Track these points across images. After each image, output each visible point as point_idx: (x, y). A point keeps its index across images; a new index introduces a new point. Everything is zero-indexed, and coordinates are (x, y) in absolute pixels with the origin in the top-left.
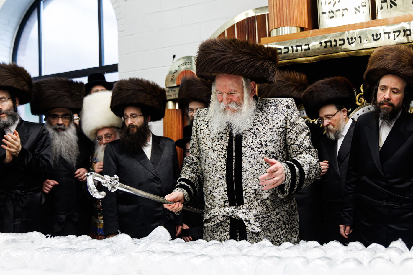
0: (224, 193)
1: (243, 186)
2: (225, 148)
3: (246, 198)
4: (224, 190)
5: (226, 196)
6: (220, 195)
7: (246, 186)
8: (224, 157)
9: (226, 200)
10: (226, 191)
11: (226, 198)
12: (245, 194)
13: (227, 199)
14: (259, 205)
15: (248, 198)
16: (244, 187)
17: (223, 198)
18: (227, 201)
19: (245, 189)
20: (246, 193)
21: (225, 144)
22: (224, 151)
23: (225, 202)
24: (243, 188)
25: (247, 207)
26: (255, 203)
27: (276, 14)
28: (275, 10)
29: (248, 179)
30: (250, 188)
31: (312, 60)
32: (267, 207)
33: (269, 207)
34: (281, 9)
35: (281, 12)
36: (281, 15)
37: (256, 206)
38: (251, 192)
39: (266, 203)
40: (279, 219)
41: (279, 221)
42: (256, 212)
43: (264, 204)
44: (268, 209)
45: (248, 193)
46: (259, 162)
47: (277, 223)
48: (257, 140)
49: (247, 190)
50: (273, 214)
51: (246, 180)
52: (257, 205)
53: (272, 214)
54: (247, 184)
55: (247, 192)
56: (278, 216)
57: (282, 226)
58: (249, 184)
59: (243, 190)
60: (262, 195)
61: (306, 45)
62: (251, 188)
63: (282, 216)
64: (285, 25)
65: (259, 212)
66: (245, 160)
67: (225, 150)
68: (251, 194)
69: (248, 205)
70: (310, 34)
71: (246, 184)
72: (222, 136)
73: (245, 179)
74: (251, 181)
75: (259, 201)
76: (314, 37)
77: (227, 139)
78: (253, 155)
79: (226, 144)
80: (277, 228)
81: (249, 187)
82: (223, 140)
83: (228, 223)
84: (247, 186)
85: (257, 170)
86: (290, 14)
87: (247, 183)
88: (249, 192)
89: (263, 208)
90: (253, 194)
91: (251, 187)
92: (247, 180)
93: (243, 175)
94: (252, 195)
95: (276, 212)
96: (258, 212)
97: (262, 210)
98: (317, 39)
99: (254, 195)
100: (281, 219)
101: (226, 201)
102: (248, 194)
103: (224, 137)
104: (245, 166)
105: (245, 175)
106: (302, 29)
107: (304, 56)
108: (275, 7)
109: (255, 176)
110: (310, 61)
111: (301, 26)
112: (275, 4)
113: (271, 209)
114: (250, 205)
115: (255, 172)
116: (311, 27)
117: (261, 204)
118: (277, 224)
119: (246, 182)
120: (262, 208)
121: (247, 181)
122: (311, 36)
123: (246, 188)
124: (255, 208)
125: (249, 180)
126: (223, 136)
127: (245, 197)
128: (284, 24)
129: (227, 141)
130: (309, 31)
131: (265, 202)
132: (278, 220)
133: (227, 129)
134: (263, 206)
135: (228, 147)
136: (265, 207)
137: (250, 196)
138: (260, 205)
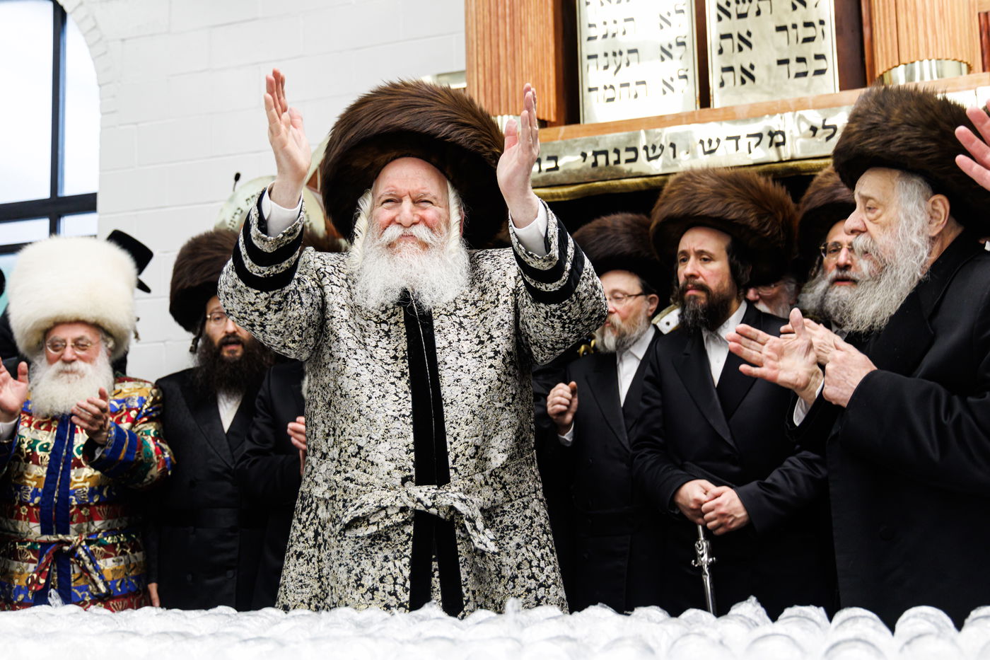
0: (405, 456)
1: (449, 439)
2: (401, 354)
3: (456, 470)
4: (405, 449)
5: (411, 464)
6: (392, 460)
7: (455, 439)
8: (403, 374)
9: (408, 474)
10: (411, 451)
11: (410, 470)
12: (454, 462)
13: (413, 473)
14: (487, 483)
15: (460, 468)
16: (451, 443)
17: (400, 468)
18: (411, 476)
19: (453, 446)
20: (457, 456)
21: (399, 348)
22: (400, 361)
23: (404, 480)
24: (448, 445)
25: (462, 487)
26: (479, 478)
27: (482, 86)
28: (481, 77)
29: (459, 421)
30: (466, 444)
31: (564, 195)
32: (504, 487)
33: (510, 489)
34: (494, 75)
35: (495, 81)
36: (495, 90)
37: (481, 485)
38: (467, 453)
39: (502, 478)
40: (531, 518)
41: (532, 523)
42: (482, 501)
43: (498, 480)
44: (507, 492)
45: (461, 456)
46: (481, 378)
47: (527, 528)
48: (469, 337)
49: (458, 450)
50: (516, 507)
51: (453, 425)
52: (483, 483)
53: (513, 506)
54: (458, 435)
55: (459, 454)
56: (528, 513)
57: (541, 536)
58: (463, 434)
59: (449, 450)
60: (490, 460)
61: (549, 158)
62: (468, 442)
63: (535, 511)
64: (502, 112)
65: (489, 500)
66: (446, 377)
67: (402, 358)
68: (467, 460)
69: (463, 482)
70: (560, 135)
71: (455, 435)
72: (386, 330)
73: (452, 423)
74: (467, 425)
75: (487, 472)
76: (569, 140)
77: (402, 334)
78: (465, 367)
79: (403, 345)
80: (526, 543)
81: (462, 442)
82: (393, 339)
83: (409, 535)
84: (458, 438)
85: (479, 397)
86: (514, 87)
87: (457, 431)
88: (464, 455)
89: (496, 490)
90: (471, 458)
91: (467, 440)
92: (457, 423)
93: (445, 413)
94: (471, 460)
95: (523, 503)
96: (486, 500)
97: (495, 495)
98: (575, 145)
99: (475, 461)
100: (536, 520)
101: (407, 476)
102: (461, 460)
103: (392, 332)
104: (448, 392)
105: (450, 413)
106: (543, 124)
107: (544, 185)
108: (481, 69)
109: (477, 413)
110: (559, 196)
111: (541, 117)
112: (480, 62)
113: (513, 492)
114: (468, 483)
115: (475, 403)
116: (563, 119)
117: (492, 480)
118: (526, 531)
119: (454, 428)
120: (494, 489)
121: (457, 426)
122: (562, 139)
123: (455, 443)
124: (477, 491)
125: (463, 424)
126: (390, 330)
127: (452, 468)
128: (500, 110)
129: (404, 339)
130: (557, 128)
131: (501, 475)
132: (528, 522)
133: (397, 313)
134: (495, 485)
135: (408, 350)
136: (501, 489)
137: (465, 463)
138: (490, 483)
